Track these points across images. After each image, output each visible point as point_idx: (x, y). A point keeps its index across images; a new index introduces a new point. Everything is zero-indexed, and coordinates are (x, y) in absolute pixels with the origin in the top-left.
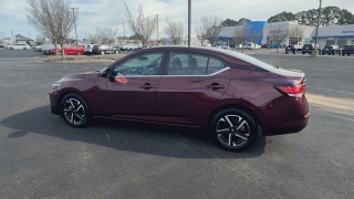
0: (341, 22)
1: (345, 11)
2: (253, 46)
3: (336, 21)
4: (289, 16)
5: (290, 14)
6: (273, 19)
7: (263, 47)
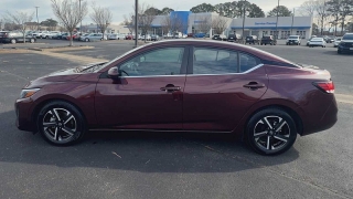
0: (252, 15)
1: (254, 5)
2: (180, 35)
3: (248, 13)
4: (208, 8)
5: (209, 5)
6: (195, 10)
7: (189, 36)
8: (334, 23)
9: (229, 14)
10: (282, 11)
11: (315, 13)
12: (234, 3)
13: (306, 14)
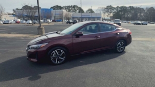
0: (79, 12)
1: (80, 8)
3: (78, 11)
4: (60, 8)
7: (53, 21)
8: (108, 16)
9: (70, 11)
10: (91, 11)
11: (102, 12)
12: (71, 6)
13: (99, 12)
